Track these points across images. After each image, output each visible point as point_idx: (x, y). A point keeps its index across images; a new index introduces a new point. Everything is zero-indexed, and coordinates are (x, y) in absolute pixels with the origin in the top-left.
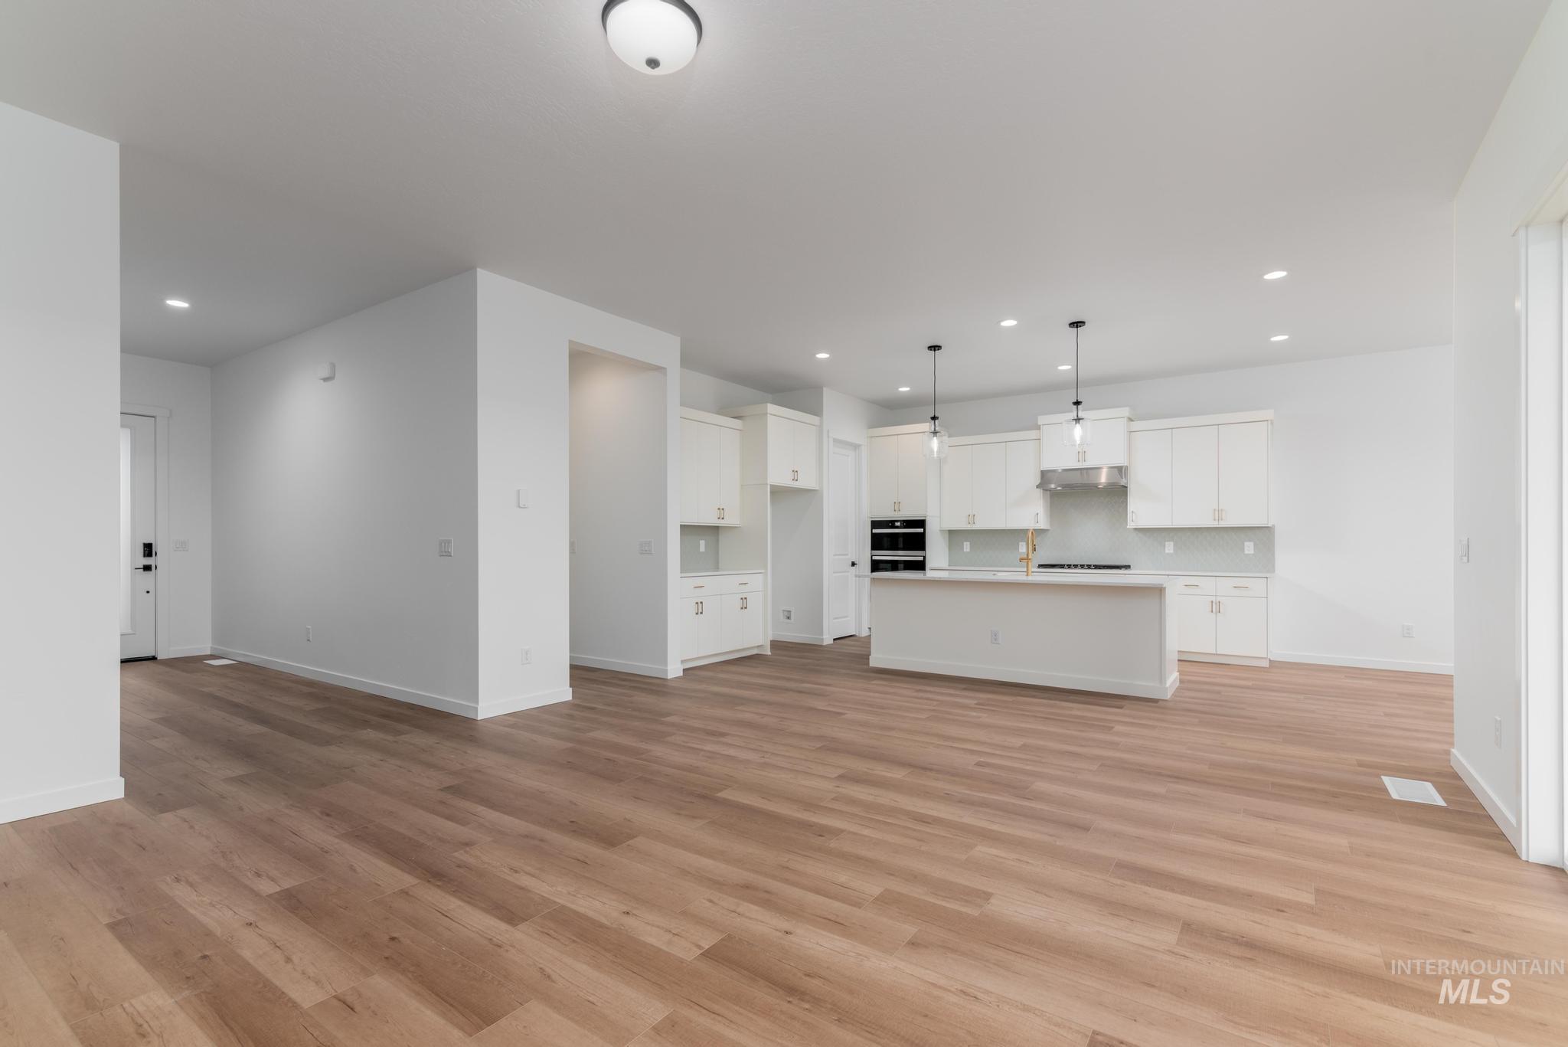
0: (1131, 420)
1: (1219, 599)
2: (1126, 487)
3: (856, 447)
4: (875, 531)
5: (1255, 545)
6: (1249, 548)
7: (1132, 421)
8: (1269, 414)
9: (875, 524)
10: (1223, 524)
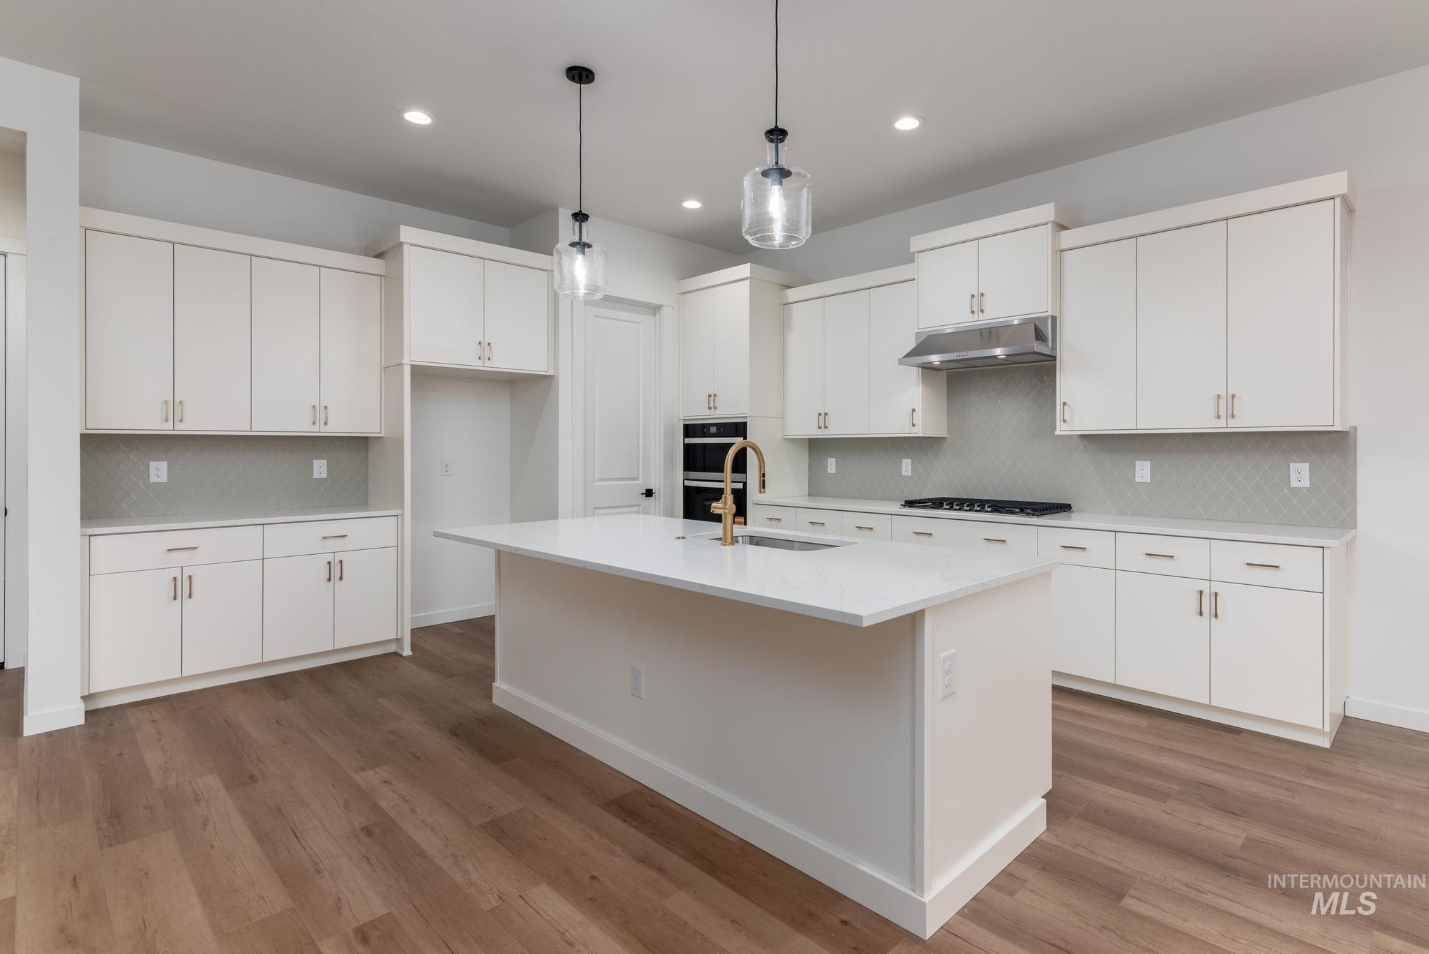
0: (1061, 227)
1: (1216, 587)
2: (1054, 358)
3: (655, 309)
4: (688, 441)
5: (1312, 471)
6: (1300, 474)
7: (1065, 228)
8: (1337, 183)
9: (689, 430)
10: (1236, 426)
